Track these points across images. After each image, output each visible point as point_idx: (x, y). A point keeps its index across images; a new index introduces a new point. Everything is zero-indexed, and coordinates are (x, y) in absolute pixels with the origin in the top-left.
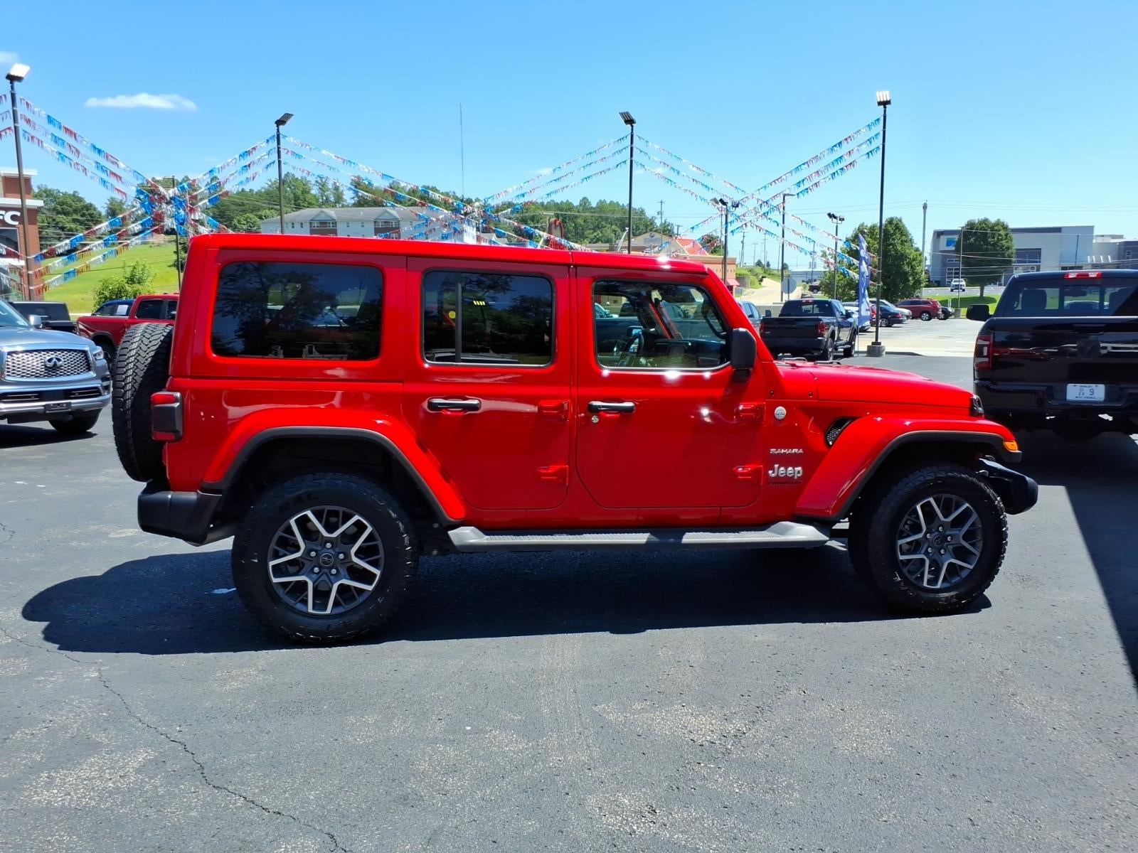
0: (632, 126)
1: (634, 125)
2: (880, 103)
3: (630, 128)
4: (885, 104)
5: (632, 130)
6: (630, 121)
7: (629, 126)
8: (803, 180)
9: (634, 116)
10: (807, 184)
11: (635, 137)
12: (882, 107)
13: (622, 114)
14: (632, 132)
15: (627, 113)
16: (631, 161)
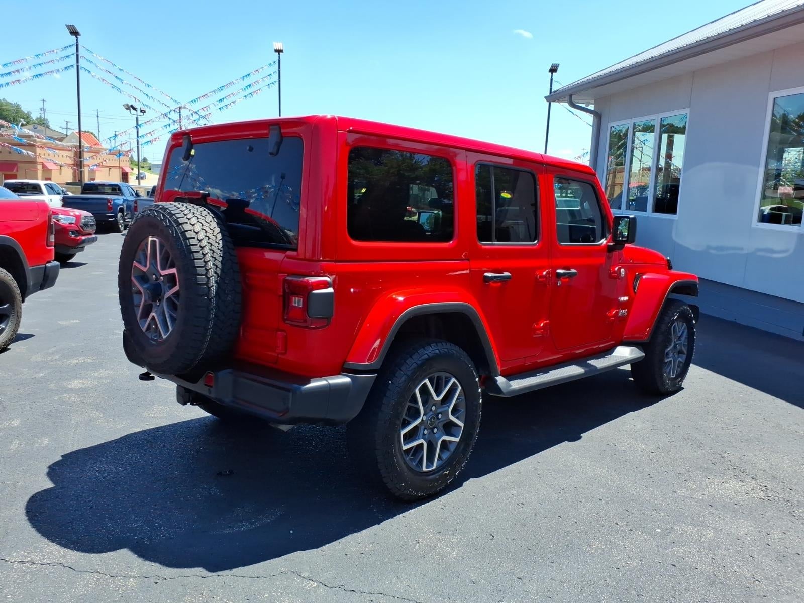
0: (77, 37)
1: (78, 36)
2: (276, 51)
3: (75, 39)
4: (279, 51)
5: (77, 40)
6: (75, 33)
7: (74, 37)
8: (224, 98)
9: (79, 30)
10: (226, 102)
11: (80, 47)
12: (278, 53)
13: (68, 26)
14: (77, 42)
15: (73, 25)
16: (78, 67)
